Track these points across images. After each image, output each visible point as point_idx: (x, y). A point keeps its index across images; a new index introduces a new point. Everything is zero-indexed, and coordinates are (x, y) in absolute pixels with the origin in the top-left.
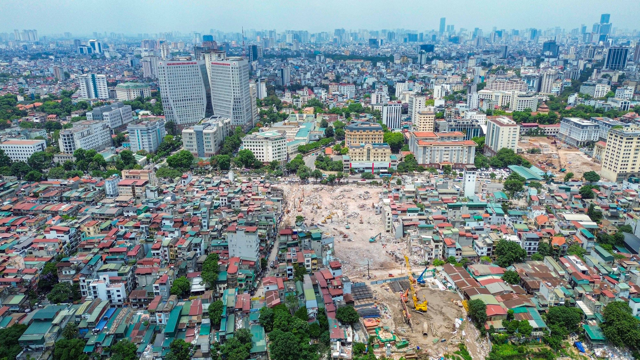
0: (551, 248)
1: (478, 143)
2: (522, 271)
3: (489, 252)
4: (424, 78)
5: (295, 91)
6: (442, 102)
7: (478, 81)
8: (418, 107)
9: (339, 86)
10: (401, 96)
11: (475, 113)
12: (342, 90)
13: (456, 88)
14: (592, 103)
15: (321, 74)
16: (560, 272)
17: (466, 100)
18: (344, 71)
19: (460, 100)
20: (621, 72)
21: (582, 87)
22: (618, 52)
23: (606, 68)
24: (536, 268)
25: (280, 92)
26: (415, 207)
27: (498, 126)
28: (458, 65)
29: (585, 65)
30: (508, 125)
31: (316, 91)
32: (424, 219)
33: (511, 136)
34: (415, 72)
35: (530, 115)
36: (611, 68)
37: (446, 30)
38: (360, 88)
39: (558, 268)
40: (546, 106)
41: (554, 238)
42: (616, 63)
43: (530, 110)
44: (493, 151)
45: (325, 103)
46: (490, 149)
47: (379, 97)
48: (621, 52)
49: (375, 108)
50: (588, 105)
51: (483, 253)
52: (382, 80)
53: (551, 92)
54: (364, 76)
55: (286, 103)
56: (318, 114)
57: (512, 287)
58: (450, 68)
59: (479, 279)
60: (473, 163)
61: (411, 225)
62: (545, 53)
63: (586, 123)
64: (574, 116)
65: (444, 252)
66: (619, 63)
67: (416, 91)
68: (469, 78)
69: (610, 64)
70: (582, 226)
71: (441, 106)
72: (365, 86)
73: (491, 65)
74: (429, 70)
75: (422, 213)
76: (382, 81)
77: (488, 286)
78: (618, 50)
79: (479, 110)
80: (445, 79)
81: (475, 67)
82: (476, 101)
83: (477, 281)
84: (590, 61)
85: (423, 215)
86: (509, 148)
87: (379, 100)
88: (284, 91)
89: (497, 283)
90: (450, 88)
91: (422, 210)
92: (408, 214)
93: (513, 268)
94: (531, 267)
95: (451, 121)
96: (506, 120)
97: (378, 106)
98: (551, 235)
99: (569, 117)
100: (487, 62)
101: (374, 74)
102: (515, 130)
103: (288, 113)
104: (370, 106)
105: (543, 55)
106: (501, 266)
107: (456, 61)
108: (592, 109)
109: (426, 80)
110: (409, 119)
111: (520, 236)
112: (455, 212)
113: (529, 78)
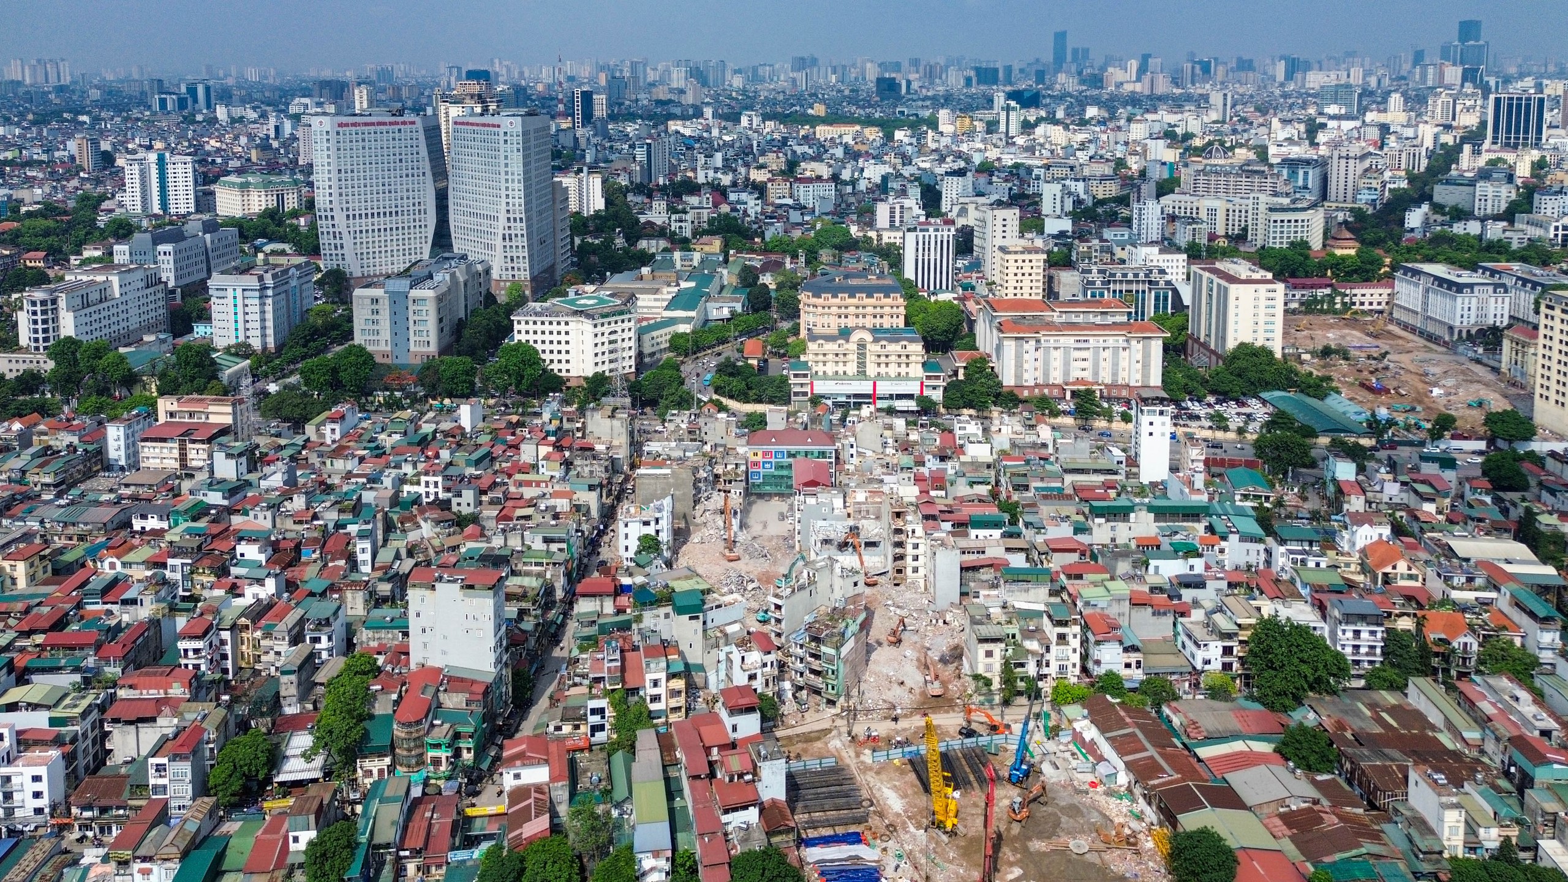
0: (1424, 647)
1: (1170, 329)
2: (1341, 726)
3: (1227, 660)
4: (1017, 166)
5: (678, 195)
6: (1067, 225)
7: (1157, 174)
8: (999, 234)
9: (795, 186)
10: (956, 209)
11: (1155, 250)
12: (801, 193)
13: (1101, 188)
14: (1473, 228)
15: (750, 158)
16: (1466, 735)
17: (1128, 222)
18: (810, 151)
19: (1112, 219)
20: (1535, 155)
21: (1438, 188)
22: (1519, 106)
23: (1494, 143)
24: (1384, 715)
25: (639, 199)
26: (992, 511)
27: (1223, 283)
28: (1104, 137)
29: (1436, 137)
30: (1249, 281)
31: (733, 197)
32: (1021, 550)
33: (1262, 311)
34: (992, 154)
35: (1307, 257)
36: (1508, 145)
37: (1069, 58)
38: (849, 189)
39: (1459, 719)
40: (1348, 235)
41: (1430, 614)
42: (1517, 132)
43: (1304, 245)
44: (1213, 352)
45: (755, 226)
46: (1205, 346)
47: (898, 210)
48: (1528, 106)
49: (885, 240)
50: (1462, 232)
51: (1207, 662)
52: (907, 171)
53: (1355, 200)
54: (861, 160)
55: (650, 223)
56: (732, 252)
57: (1314, 782)
58: (1083, 144)
59: (1204, 752)
60: (1159, 383)
61: (982, 567)
62: (1326, 110)
63: (1466, 277)
64: (1430, 260)
65: (1085, 657)
66: (1526, 132)
67: (994, 197)
68: (1135, 167)
69: (1502, 135)
70: (1512, 577)
71: (1062, 234)
72: (862, 185)
73: (1188, 136)
74: (1030, 149)
75: (1013, 529)
76: (907, 174)
77: (1238, 780)
78: (1518, 99)
79: (1168, 244)
80: (1072, 168)
81: (1148, 141)
82: (1155, 222)
83: (1199, 760)
84: (1448, 127)
85: (1018, 535)
86: (1258, 344)
87: (897, 219)
88: (650, 196)
89: (1263, 767)
90: (1086, 192)
91: (1014, 522)
92: (973, 533)
93: (1311, 715)
94: (1368, 713)
95: (1090, 272)
96: (1242, 268)
97: (893, 234)
98: (1421, 606)
99: (1416, 261)
100: (1179, 131)
101: (886, 158)
102: (1271, 295)
103: (653, 250)
104: (872, 234)
105: (1321, 114)
106: (1271, 707)
107: (1097, 129)
108: (1476, 243)
109: (1022, 172)
110: (976, 266)
111: (1322, 608)
112: (1113, 528)
113: (1292, 164)
